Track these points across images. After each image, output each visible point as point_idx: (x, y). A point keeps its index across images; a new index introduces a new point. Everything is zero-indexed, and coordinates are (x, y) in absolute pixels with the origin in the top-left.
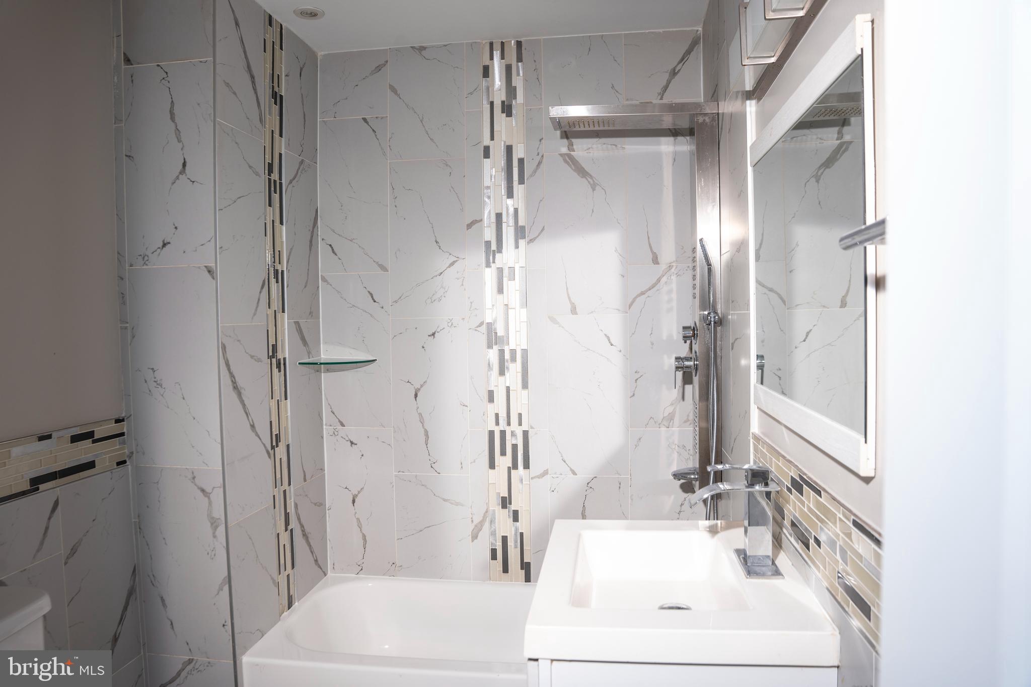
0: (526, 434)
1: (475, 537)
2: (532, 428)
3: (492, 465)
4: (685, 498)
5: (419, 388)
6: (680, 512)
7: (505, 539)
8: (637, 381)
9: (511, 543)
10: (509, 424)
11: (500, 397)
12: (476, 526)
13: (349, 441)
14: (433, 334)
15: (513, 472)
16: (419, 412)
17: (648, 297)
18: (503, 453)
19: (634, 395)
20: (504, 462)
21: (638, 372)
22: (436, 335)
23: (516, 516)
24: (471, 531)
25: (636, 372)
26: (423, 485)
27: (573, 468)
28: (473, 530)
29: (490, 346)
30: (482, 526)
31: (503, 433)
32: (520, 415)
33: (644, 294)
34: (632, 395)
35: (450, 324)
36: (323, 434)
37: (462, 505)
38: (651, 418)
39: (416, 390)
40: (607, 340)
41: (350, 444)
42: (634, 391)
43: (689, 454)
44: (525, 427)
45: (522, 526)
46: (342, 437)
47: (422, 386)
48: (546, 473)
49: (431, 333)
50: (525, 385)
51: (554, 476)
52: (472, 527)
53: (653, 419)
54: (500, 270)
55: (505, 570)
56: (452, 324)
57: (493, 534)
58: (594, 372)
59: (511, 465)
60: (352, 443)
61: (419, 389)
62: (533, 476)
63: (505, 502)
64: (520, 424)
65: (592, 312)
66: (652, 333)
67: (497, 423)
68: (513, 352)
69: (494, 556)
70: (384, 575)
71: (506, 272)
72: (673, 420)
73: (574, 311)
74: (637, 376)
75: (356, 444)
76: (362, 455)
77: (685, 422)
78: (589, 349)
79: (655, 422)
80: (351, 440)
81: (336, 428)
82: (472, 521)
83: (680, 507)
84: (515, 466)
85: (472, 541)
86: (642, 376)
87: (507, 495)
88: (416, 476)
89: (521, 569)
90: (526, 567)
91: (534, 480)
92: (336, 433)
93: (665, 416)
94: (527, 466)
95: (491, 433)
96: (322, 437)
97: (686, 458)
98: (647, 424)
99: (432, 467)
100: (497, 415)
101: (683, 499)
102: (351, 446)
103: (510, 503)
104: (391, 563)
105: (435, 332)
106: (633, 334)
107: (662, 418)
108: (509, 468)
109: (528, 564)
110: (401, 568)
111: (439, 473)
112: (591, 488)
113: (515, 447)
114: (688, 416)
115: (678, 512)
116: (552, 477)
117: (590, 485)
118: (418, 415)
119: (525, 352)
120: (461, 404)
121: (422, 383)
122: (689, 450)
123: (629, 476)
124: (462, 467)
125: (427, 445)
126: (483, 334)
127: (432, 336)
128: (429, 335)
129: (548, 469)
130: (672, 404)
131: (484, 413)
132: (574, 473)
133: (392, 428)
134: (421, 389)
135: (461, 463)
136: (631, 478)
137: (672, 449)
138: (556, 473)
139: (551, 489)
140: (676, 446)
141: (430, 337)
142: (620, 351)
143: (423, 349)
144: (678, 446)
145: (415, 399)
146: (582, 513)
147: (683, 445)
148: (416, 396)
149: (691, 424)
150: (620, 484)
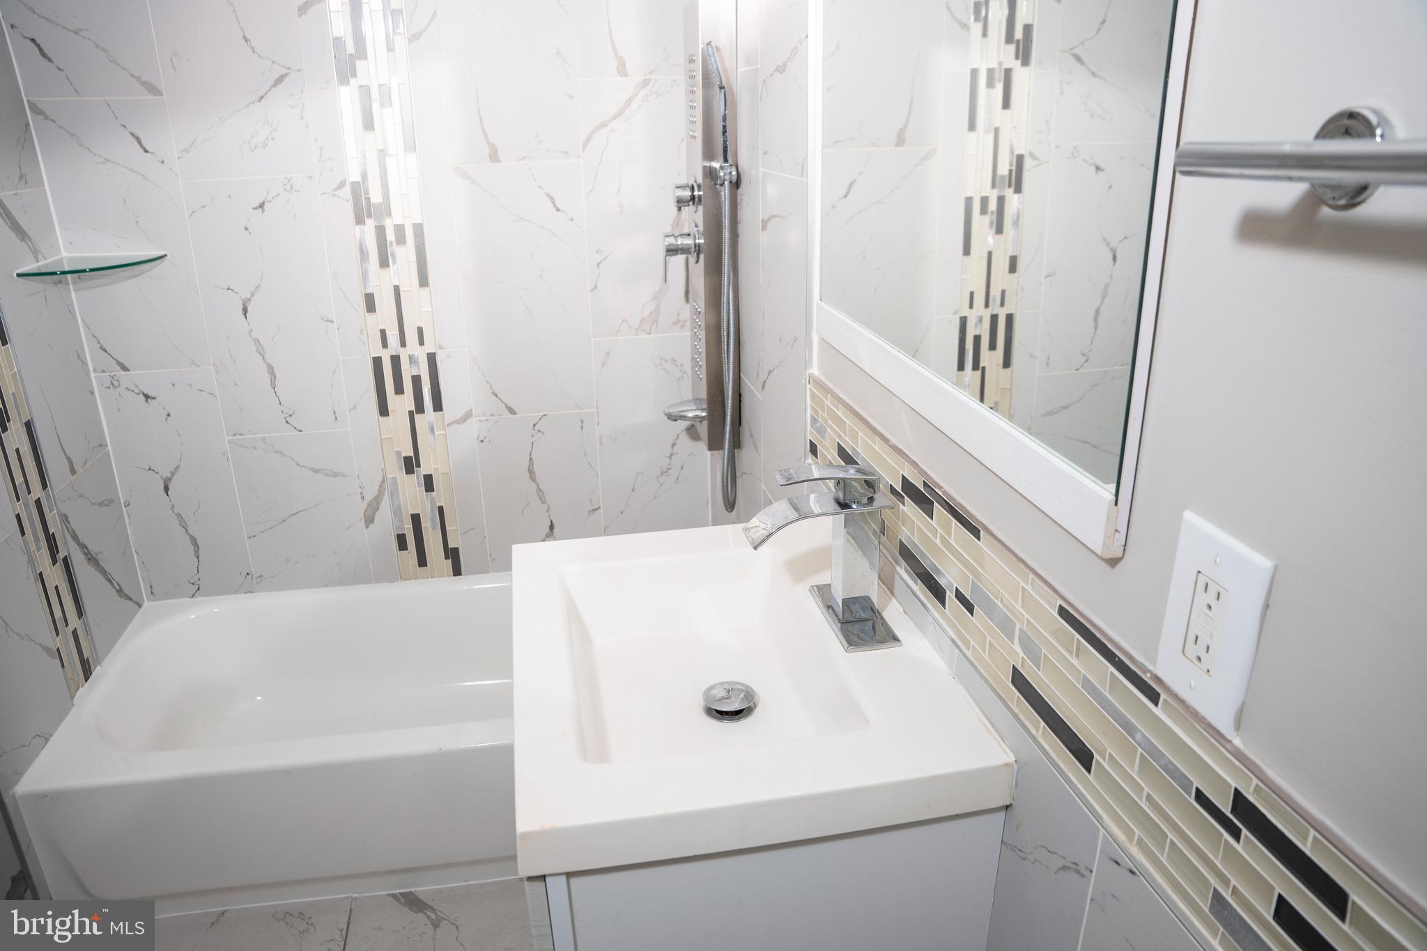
0: (432, 358)
1: (369, 520)
2: (441, 348)
3: (384, 410)
4: (678, 436)
5: (249, 297)
6: (672, 455)
7: (416, 519)
8: (600, 266)
9: (426, 524)
10: (403, 344)
11: (385, 302)
12: (369, 504)
13: (141, 394)
14: (262, 206)
15: (417, 417)
16: (253, 337)
17: (613, 130)
18: (399, 390)
19: (596, 287)
20: (401, 404)
21: (602, 252)
22: (265, 207)
23: (429, 483)
24: (363, 512)
25: (598, 252)
26: (277, 452)
27: (509, 405)
28: (366, 511)
29: (359, 221)
30: (378, 504)
31: (395, 360)
32: (420, 330)
33: (606, 126)
34: (592, 287)
35: (288, 187)
36: (93, 387)
37: (344, 476)
38: (624, 320)
39: (244, 301)
40: (550, 202)
41: (143, 398)
42: (597, 281)
43: (681, 371)
44: (429, 347)
45: (440, 496)
46: (127, 389)
47: (252, 294)
48: (469, 415)
49: (257, 204)
50: (423, 282)
51: (482, 418)
52: (363, 506)
53: (627, 322)
54: (365, 91)
55: (422, 562)
56: (292, 187)
57: (397, 512)
58: (531, 255)
59: (413, 409)
60: (147, 397)
61: (249, 300)
62: (450, 421)
63: (410, 464)
64: (422, 343)
65: (524, 158)
66: (618, 191)
67: (385, 344)
68: (400, 230)
69: (402, 545)
70: (236, 592)
71: (375, 93)
72: (657, 322)
73: (494, 157)
74: (599, 258)
75: (154, 398)
76: (168, 415)
77: (675, 324)
78: (523, 219)
79: (630, 327)
80: (145, 393)
81: (115, 375)
82: (363, 498)
83: (671, 448)
84: (420, 408)
85: (367, 527)
86: (605, 258)
87: (411, 454)
88: (264, 439)
89: (446, 559)
90: (452, 555)
91: (452, 426)
92: (116, 383)
93: (644, 317)
94: (438, 406)
95: (377, 362)
96: (92, 393)
98: (619, 331)
99: (287, 422)
100: (383, 332)
101: (675, 436)
102: (147, 401)
103: (418, 465)
104: (244, 574)
105: (264, 201)
106: (591, 191)
107: (640, 319)
108: (411, 413)
109: (456, 550)
110: (260, 579)
111: (301, 431)
112: (539, 431)
113: (416, 380)
114: (678, 315)
115: (668, 454)
116: (480, 421)
117: (537, 427)
118: (254, 342)
119: (419, 229)
120: (322, 319)
121: (253, 290)
122: (682, 365)
123: (595, 410)
124: (336, 418)
125: (274, 389)
126: (347, 201)
127: (260, 209)
128: (253, 208)
129: (471, 410)
130: (654, 298)
131: (361, 330)
132: (512, 411)
133: (213, 367)
134: (253, 299)
135: (335, 413)
136: (598, 413)
137: (656, 365)
138: (484, 414)
139: (480, 439)
140: (663, 361)
141: (256, 211)
142: (572, 220)
143: (246, 232)
144: (666, 361)
145: (243, 317)
146: (529, 470)
147: (673, 359)
148: (245, 311)
149: (683, 326)
150: (582, 422)
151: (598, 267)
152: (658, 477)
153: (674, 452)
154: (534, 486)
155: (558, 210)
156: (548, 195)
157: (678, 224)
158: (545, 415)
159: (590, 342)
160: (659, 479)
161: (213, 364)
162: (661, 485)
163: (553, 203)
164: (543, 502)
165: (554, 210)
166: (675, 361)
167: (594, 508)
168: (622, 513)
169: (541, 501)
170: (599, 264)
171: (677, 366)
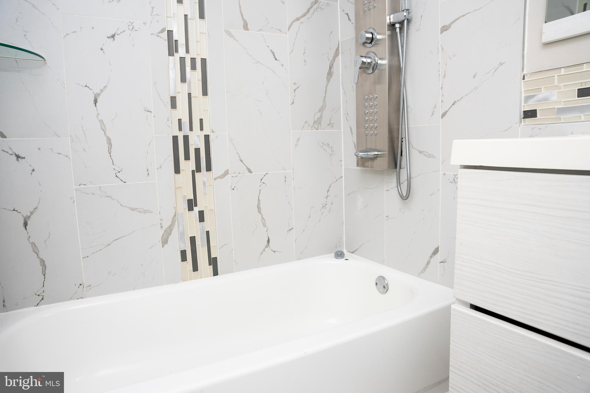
0: (207, 138)
1: (165, 242)
2: (213, 132)
3: (177, 170)
4: (330, 186)
5: (99, 93)
6: (327, 196)
7: (193, 240)
8: (296, 91)
9: (198, 242)
10: (191, 129)
11: (182, 103)
12: (165, 231)
13: (14, 155)
14: (113, 36)
15: (197, 175)
16: (99, 119)
17: (302, 23)
18: (187, 158)
19: (293, 103)
20: (188, 166)
21: (296, 84)
22: (116, 37)
23: (201, 216)
24: (161, 236)
25: (294, 84)
26: (108, 197)
27: (249, 167)
28: (163, 236)
29: (171, 54)
30: (171, 231)
31: (186, 138)
32: (201, 120)
33: (299, 20)
34: (292, 102)
35: (131, 28)
37: (150, 212)
38: (306, 122)
39: (95, 95)
40: (272, 55)
41: (15, 158)
42: (294, 99)
43: (331, 150)
44: (206, 132)
45: (208, 225)
46: (4, 151)
47: (102, 91)
48: (226, 173)
49: (110, 35)
50: (205, 92)
51: (234, 175)
52: (162, 232)
53: (308, 123)
55: (195, 268)
56: (133, 28)
57: (182, 235)
58: (263, 82)
59: (195, 169)
60: (18, 157)
62: (216, 177)
63: (191, 204)
64: (202, 129)
65: (260, 30)
66: (304, 53)
67: (180, 129)
68: (193, 60)
69: (184, 258)
70: (71, 299)
72: (321, 124)
73: (246, 27)
74: (295, 87)
75: (25, 158)
76: (33, 170)
77: (329, 125)
78: (259, 62)
79: (309, 125)
80: (17, 154)
82: (162, 227)
83: (327, 193)
84: (198, 169)
85: (163, 246)
86: (298, 87)
87: (192, 197)
88: (100, 187)
89: (209, 265)
90: (213, 262)
91: (217, 180)
93: (315, 120)
94: (209, 168)
95: (175, 139)
97: (330, 154)
98: (304, 127)
99: (116, 176)
100: (180, 121)
101: (329, 186)
102: (17, 160)
103: (196, 205)
104: (78, 285)
105: (115, 34)
106: (292, 51)
107: (313, 122)
108: (193, 172)
109: (215, 259)
110: (89, 288)
111: (125, 182)
112: (264, 183)
113: (197, 151)
114: (330, 120)
115: (326, 197)
116: (232, 176)
117: (263, 181)
118: (99, 122)
119: (204, 61)
120: (145, 110)
121: (102, 88)
122: (332, 147)
123: (292, 171)
124: (148, 174)
125: (110, 153)
126: (165, 40)
127: (112, 38)
128: (108, 37)
129: (228, 170)
130: (320, 111)
131: (168, 118)
132: (250, 171)
133: (69, 138)
134: (102, 94)
135: (148, 170)
136: (293, 173)
137: (320, 146)
138: (235, 172)
139: (232, 188)
140: (323, 144)
141: (109, 39)
142: (283, 65)
143: (102, 51)
144: (325, 145)
145: (94, 105)
146: (258, 206)
147: (328, 144)
148: (96, 101)
149: (332, 127)
150: (286, 178)
151: (295, 92)
152: (321, 209)
153: (328, 195)
154: (260, 216)
155: (276, 60)
156: (271, 51)
157: (330, 74)
158: (267, 173)
159: (290, 132)
160: (321, 210)
161: (70, 136)
162: (323, 214)
163: (274, 55)
164: (265, 226)
165: (274, 59)
166: (329, 145)
167: (291, 229)
168: (304, 231)
169: (264, 225)
170: (295, 90)
171: (330, 148)
